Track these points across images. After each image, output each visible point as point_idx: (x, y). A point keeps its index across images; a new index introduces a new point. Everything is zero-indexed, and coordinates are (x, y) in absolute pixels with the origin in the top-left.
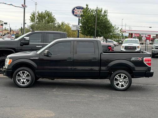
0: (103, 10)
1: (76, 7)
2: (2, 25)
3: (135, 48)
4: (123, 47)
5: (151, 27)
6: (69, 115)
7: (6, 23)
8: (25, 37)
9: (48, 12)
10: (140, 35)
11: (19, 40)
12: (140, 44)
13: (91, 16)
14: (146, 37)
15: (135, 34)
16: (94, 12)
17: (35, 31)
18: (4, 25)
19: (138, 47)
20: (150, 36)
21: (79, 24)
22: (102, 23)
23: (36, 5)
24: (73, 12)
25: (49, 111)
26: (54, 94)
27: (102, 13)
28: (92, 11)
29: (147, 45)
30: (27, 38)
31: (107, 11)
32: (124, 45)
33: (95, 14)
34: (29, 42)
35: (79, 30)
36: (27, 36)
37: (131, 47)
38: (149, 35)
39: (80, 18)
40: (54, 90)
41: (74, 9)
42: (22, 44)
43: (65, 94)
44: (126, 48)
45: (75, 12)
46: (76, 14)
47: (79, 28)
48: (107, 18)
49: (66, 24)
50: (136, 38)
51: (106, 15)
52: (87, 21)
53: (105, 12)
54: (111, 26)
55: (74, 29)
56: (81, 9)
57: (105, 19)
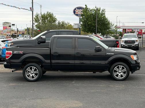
0: (101, 9)
1: (77, 8)
2: (10, 26)
3: (133, 42)
4: (123, 41)
5: (143, 23)
6: (95, 105)
7: (13, 25)
8: (41, 36)
9: (49, 13)
10: (133, 30)
11: (37, 39)
12: (138, 38)
13: (91, 15)
14: (138, 31)
15: (128, 29)
16: (93, 12)
17: (50, 31)
18: (12, 26)
19: (137, 41)
20: (142, 30)
21: (80, 23)
22: (100, 20)
23: (41, 7)
24: (74, 12)
25: (76, 102)
26: (74, 86)
27: (100, 12)
28: (91, 11)
29: (143, 39)
30: (44, 37)
31: (105, 10)
32: (124, 39)
33: (94, 13)
34: (45, 41)
35: (80, 28)
36: (43, 35)
37: (130, 41)
38: (140, 30)
39: (81, 17)
40: (74, 82)
41: (75, 9)
42: (39, 42)
43: (84, 86)
44: (126, 42)
45: (76, 11)
46: (77, 14)
47: (80, 26)
48: (105, 16)
49: (67, 23)
50: (129, 33)
51: (104, 14)
52: (87, 19)
53: (103, 11)
54: (109, 23)
55: (76, 27)
56: (82, 9)
57: (103, 17)
